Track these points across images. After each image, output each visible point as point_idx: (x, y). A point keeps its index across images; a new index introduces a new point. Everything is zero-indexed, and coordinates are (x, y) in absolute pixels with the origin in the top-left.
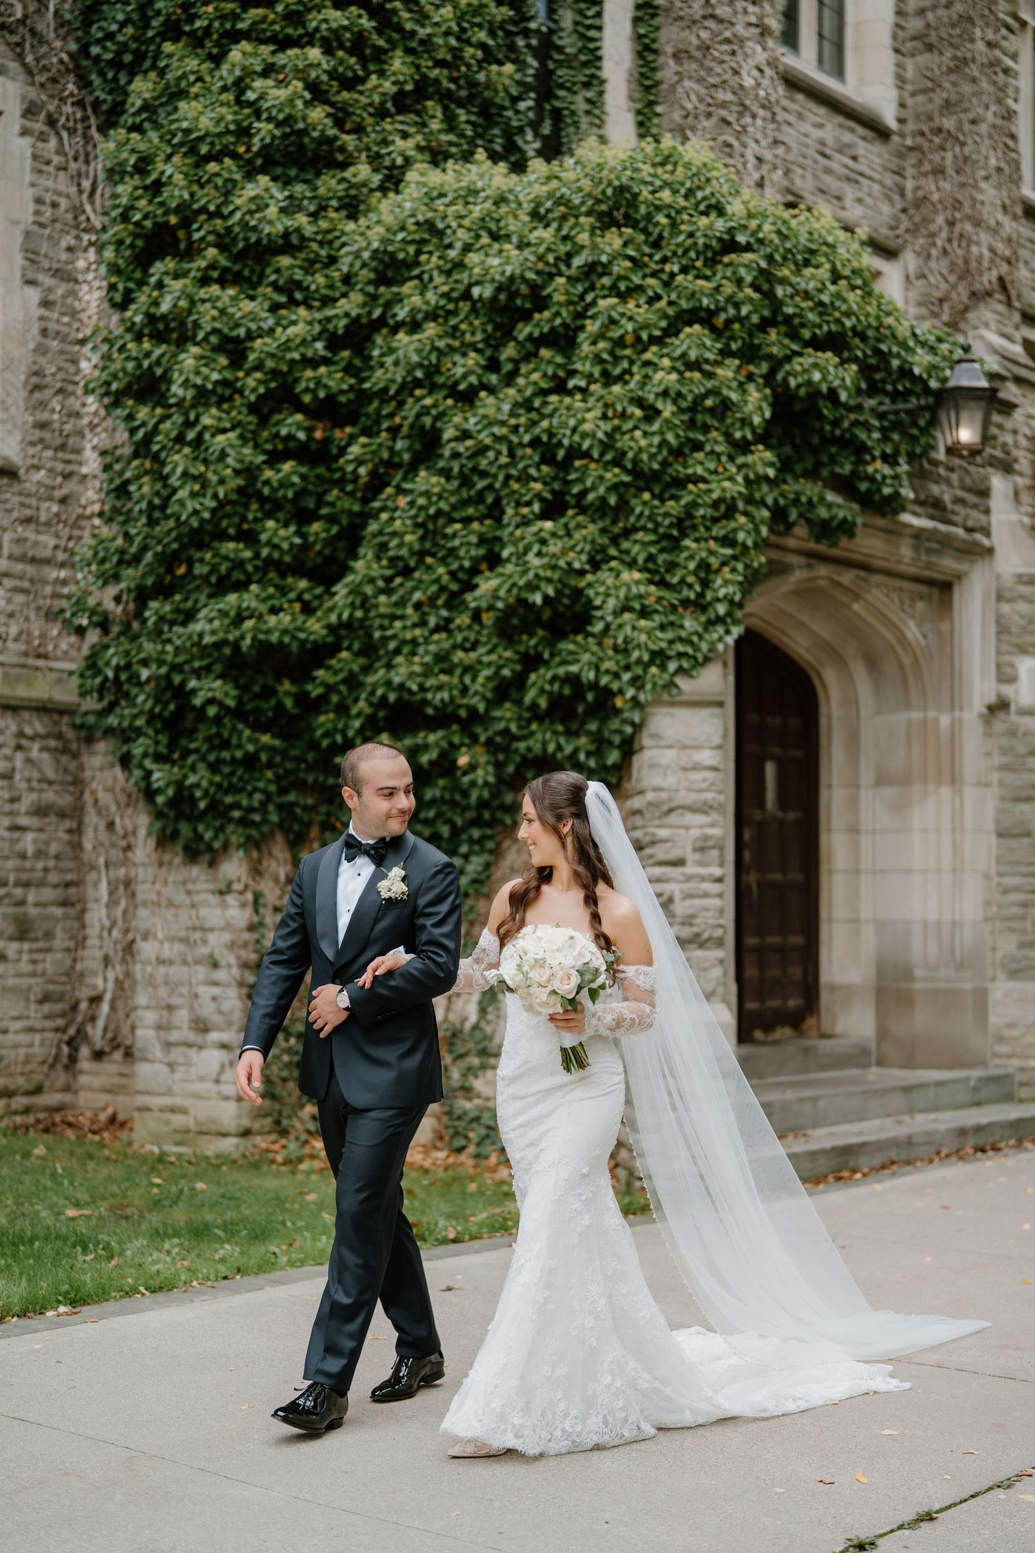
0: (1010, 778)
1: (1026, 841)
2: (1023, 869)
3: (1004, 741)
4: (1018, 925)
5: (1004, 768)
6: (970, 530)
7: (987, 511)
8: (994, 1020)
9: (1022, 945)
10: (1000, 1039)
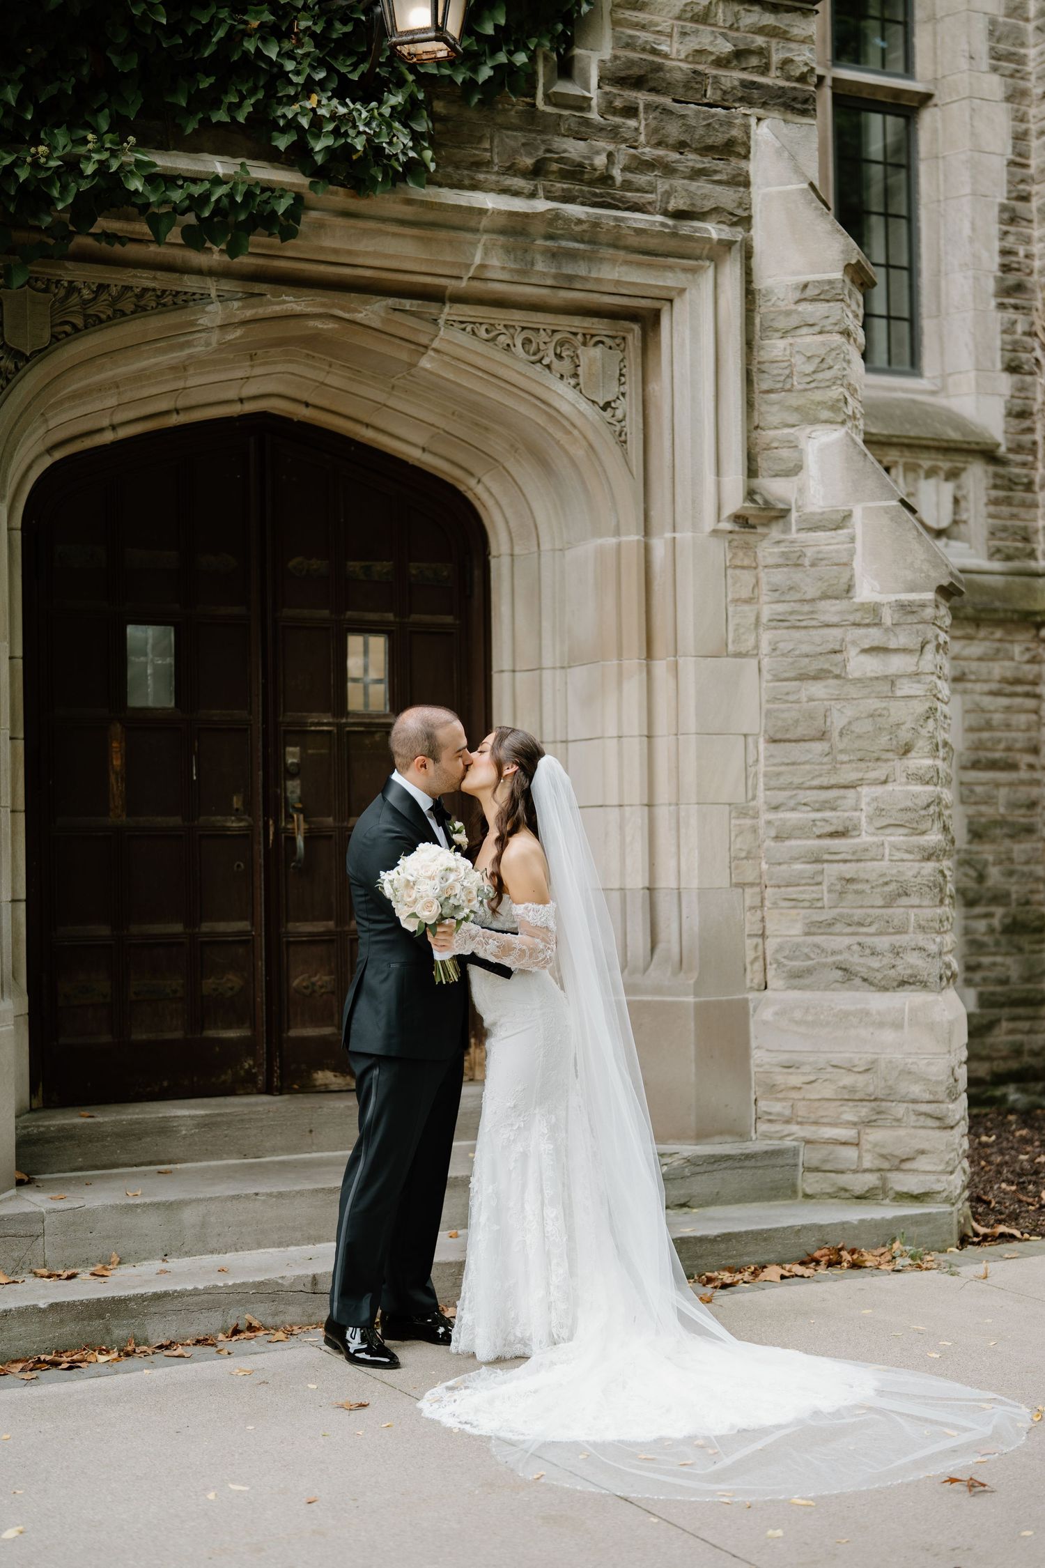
0: (790, 639)
1: (818, 747)
2: (812, 796)
3: (779, 577)
4: (808, 893)
5: (779, 621)
6: (680, 215)
7: (743, 182)
8: (759, 1057)
9: (812, 928)
10: (772, 1089)
